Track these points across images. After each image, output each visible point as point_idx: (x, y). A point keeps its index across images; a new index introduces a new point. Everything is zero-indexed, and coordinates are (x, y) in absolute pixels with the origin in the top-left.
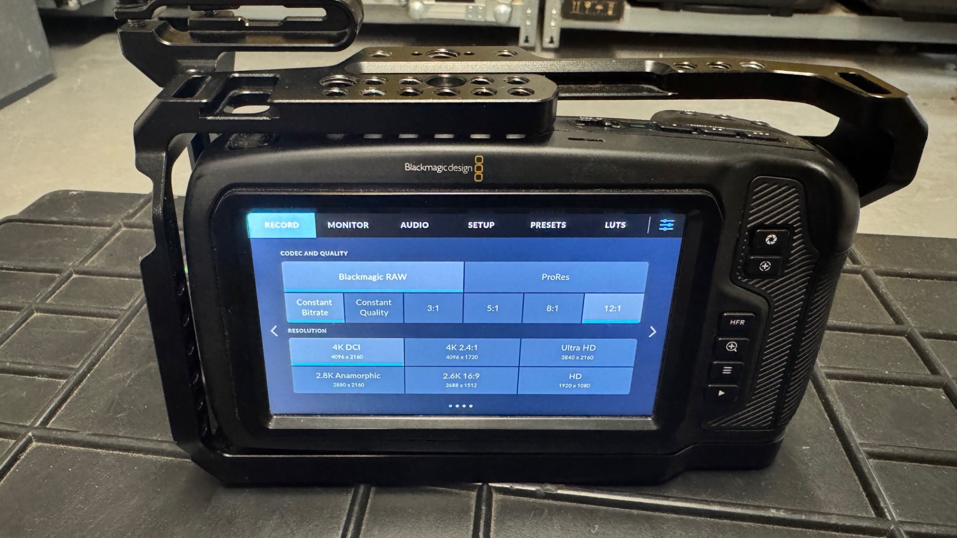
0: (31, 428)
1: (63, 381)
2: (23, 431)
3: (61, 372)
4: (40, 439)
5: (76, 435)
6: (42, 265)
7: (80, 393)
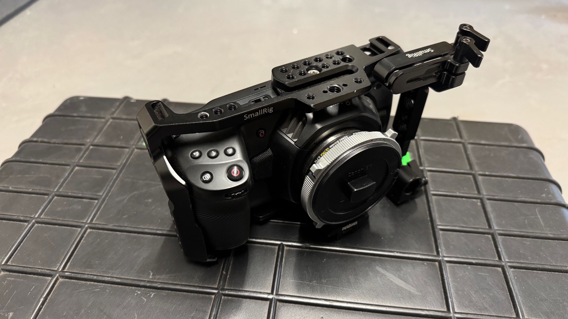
0: (86, 223)
1: (96, 201)
2: (83, 225)
3: (95, 197)
4: (91, 228)
5: (107, 226)
6: (74, 141)
7: (104, 207)
